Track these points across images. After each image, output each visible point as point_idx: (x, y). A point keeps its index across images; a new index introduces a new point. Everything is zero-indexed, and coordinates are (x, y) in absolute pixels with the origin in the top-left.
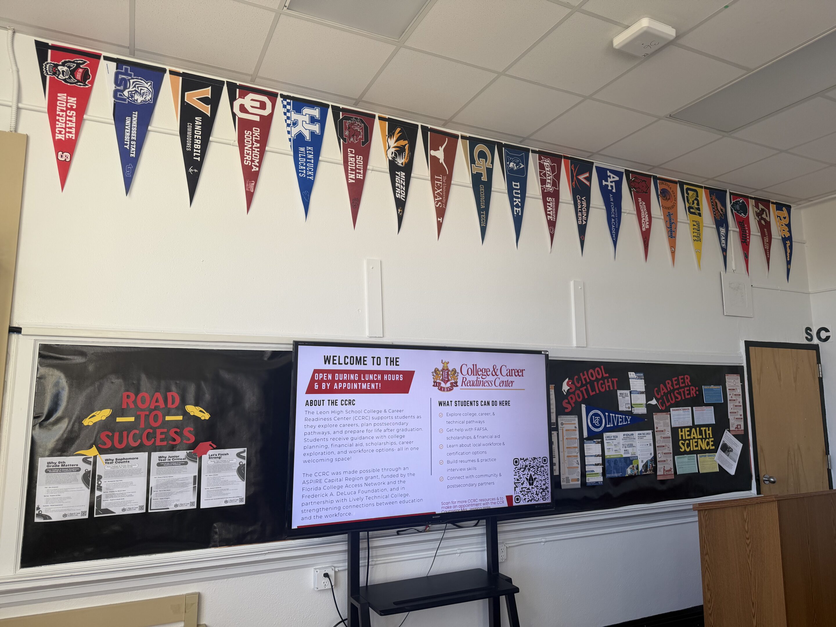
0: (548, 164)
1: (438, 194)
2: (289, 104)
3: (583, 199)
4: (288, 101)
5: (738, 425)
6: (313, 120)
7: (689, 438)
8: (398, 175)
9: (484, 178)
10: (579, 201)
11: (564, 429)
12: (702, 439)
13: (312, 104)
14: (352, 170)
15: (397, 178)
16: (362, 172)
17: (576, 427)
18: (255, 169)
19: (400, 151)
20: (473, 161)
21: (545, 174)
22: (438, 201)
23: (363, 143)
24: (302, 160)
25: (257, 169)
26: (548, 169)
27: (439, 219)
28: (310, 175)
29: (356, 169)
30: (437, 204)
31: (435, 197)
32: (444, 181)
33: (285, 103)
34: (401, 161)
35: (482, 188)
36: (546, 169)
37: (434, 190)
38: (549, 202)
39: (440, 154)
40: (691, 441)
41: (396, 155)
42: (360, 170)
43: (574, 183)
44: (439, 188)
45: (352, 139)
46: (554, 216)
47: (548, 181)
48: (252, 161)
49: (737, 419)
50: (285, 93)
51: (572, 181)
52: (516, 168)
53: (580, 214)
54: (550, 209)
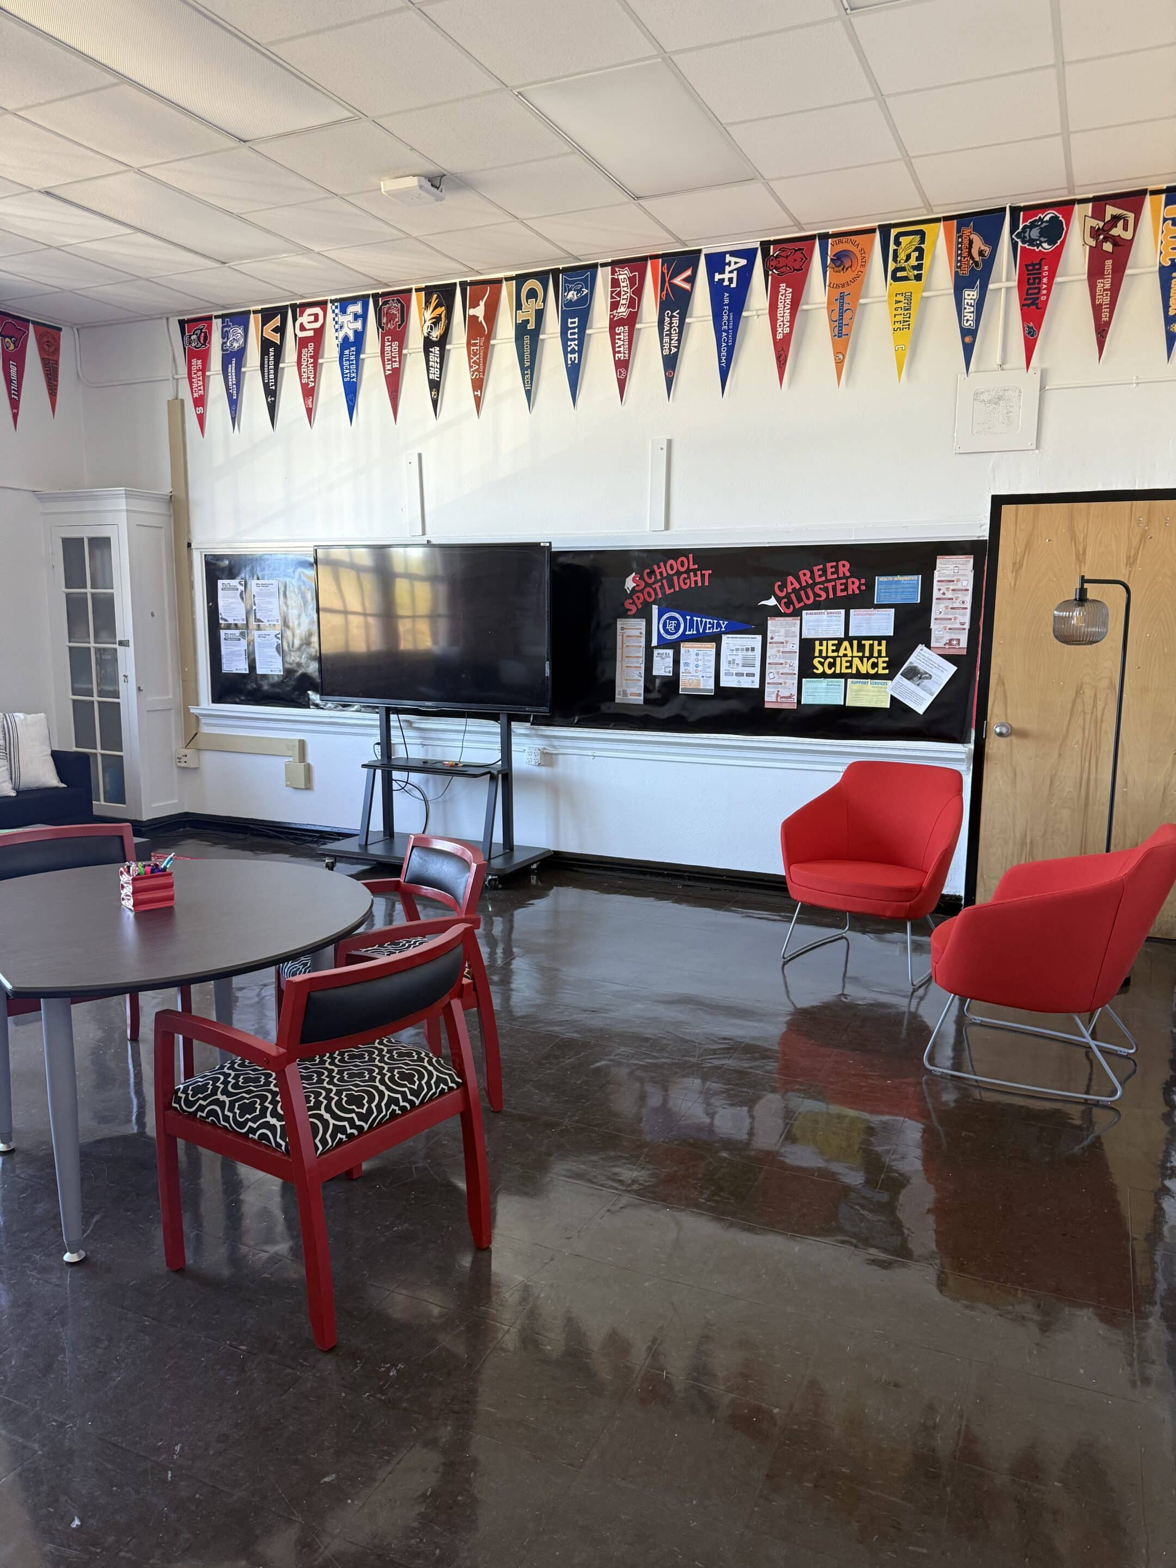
0: (625, 276)
1: (475, 362)
2: (336, 307)
3: (674, 314)
4: (336, 304)
5: (951, 640)
6: (356, 317)
7: (835, 654)
8: (432, 352)
9: (531, 326)
10: (667, 319)
11: (625, 635)
12: (861, 659)
13: (354, 300)
14: (389, 360)
15: (431, 356)
16: (397, 359)
17: (641, 633)
18: (312, 385)
19: (437, 321)
20: (519, 306)
21: (619, 294)
22: (474, 371)
23: (400, 326)
24: (346, 364)
25: (313, 384)
26: (625, 284)
27: (476, 393)
28: (354, 377)
29: (392, 357)
30: (472, 375)
31: (471, 367)
32: (482, 344)
33: (334, 307)
34: (435, 335)
35: (527, 339)
36: (622, 284)
37: (470, 359)
38: (619, 334)
39: (479, 311)
40: (838, 660)
41: (432, 329)
42: (395, 357)
43: (665, 292)
44: (475, 355)
45: (389, 325)
46: (627, 352)
47: (623, 302)
48: (308, 378)
49: (950, 629)
50: (333, 297)
51: (662, 291)
52: (576, 298)
53: (666, 339)
54: (620, 343)
